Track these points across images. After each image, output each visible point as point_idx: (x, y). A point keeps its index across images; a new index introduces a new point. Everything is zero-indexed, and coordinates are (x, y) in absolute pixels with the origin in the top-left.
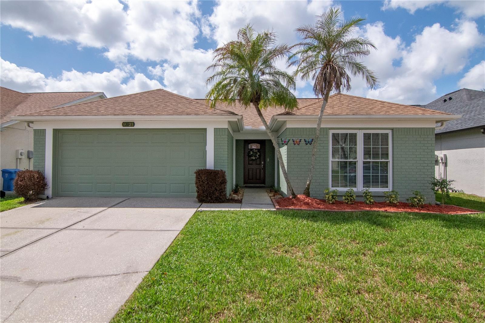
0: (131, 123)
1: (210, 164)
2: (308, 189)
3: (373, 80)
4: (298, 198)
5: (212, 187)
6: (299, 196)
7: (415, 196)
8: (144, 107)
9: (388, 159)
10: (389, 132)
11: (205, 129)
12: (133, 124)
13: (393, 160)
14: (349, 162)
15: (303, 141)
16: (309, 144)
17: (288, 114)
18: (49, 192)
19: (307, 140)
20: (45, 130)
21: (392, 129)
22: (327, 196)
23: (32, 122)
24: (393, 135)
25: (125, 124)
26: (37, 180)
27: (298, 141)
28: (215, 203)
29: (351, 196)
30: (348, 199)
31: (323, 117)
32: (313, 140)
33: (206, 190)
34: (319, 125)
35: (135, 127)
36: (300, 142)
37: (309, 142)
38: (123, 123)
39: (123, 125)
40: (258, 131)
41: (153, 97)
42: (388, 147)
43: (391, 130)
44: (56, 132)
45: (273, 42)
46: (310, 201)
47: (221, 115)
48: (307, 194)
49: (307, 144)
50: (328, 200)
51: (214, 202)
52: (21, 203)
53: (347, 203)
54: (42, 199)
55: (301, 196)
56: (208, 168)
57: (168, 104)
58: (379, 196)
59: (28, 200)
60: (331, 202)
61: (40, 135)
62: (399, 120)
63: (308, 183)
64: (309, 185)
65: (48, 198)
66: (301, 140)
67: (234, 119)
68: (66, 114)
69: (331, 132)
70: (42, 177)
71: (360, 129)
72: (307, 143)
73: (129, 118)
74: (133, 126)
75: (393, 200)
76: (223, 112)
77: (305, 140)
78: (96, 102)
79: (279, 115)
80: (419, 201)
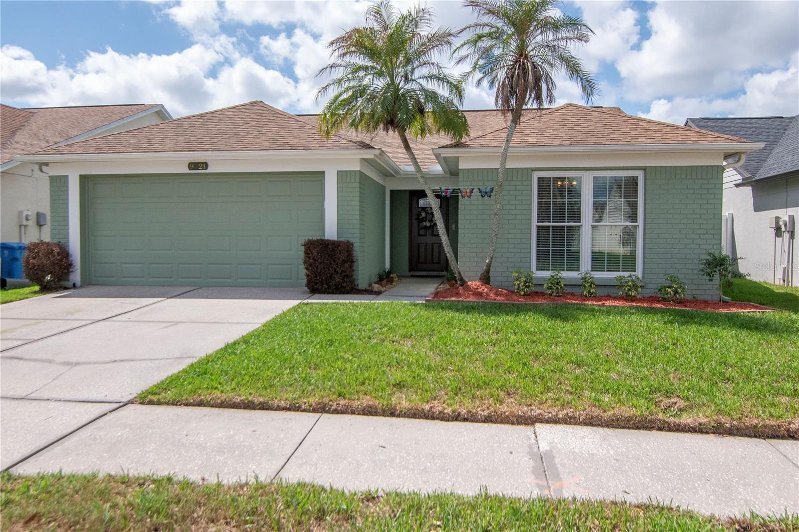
0: (203, 163)
1: (331, 232)
2: (488, 271)
3: (590, 86)
4: (468, 285)
5: (329, 268)
6: (469, 283)
7: (668, 283)
8: (224, 136)
9: (637, 222)
10: (640, 175)
11: (323, 173)
12: (205, 165)
13: (645, 224)
14: (567, 227)
15: (476, 190)
16: (486, 196)
17: (458, 145)
18: (76, 276)
19: (483, 189)
20: (67, 176)
21: (644, 169)
22: (517, 283)
23: (47, 164)
24: (645, 180)
25: (194, 166)
26: (59, 258)
27: (468, 191)
28: (336, 294)
29: (558, 284)
30: (551, 289)
31: (509, 149)
32: (492, 189)
33: (320, 272)
34: (503, 163)
35: (209, 171)
36: (472, 192)
37: (486, 193)
38: (190, 163)
39: (190, 168)
40: (429, 174)
41: (242, 118)
42: (637, 201)
43: (643, 171)
44: (85, 180)
45: (427, 23)
46: (486, 290)
47: (347, 148)
48: (486, 279)
49: (483, 197)
50: (518, 289)
51: (333, 293)
52: (35, 293)
53: (550, 295)
54: (66, 288)
55: (474, 284)
56: (326, 238)
57: (264, 130)
58: (605, 286)
59: (46, 289)
60: (522, 293)
61: (59, 184)
62: (658, 153)
63: (487, 261)
64: (489, 265)
65: (74, 286)
66: (473, 189)
67: (369, 155)
68: (99, 151)
69: (536, 175)
70: (64, 253)
71: (587, 170)
72: (484, 194)
73: (198, 156)
74: (206, 169)
75: (629, 290)
76: (351, 144)
77: (479, 189)
78: (146, 129)
79: (443, 147)
80: (676, 292)
